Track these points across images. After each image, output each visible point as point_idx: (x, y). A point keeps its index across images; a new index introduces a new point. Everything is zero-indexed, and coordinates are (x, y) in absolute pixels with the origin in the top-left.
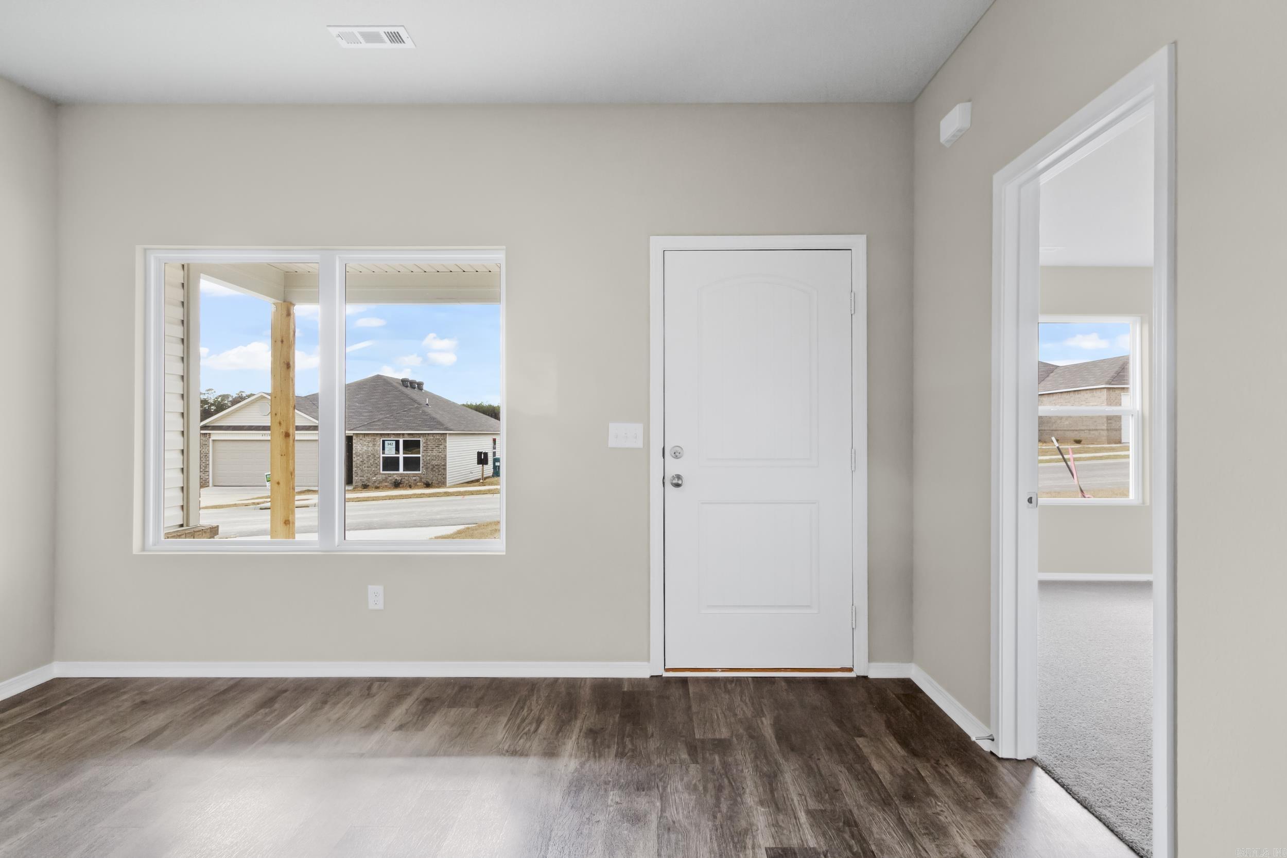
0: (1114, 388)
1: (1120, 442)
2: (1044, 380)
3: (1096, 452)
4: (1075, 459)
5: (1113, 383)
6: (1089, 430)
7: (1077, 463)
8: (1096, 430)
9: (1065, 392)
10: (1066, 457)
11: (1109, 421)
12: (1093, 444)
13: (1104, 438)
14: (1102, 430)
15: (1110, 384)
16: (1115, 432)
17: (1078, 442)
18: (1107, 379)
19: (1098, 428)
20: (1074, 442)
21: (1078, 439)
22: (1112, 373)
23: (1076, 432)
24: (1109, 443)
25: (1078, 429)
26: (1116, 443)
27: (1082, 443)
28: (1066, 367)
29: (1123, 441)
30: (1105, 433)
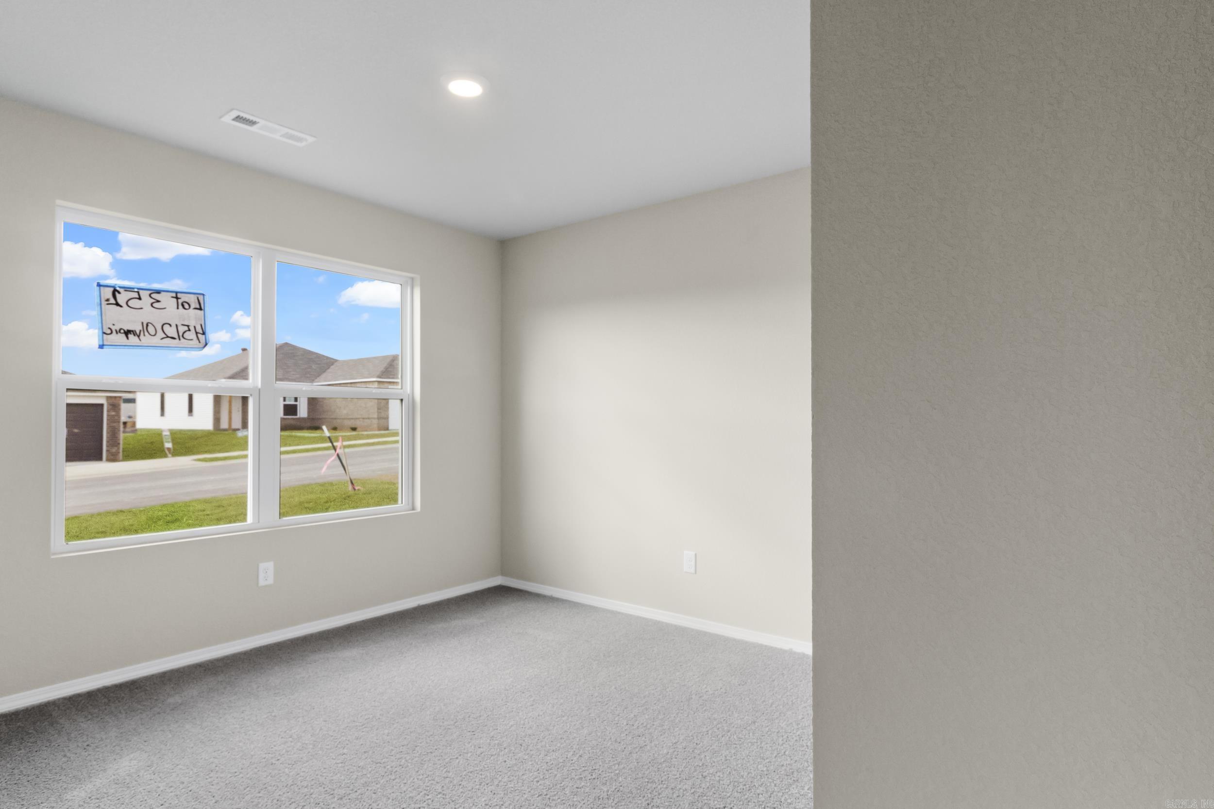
0: (384, 382)
1: (387, 429)
2: (325, 371)
3: (368, 439)
4: (345, 447)
5: (382, 377)
6: (364, 419)
7: (347, 450)
8: (369, 418)
9: (343, 384)
10: (335, 444)
11: (379, 411)
12: (366, 431)
13: (375, 426)
14: (374, 418)
15: (380, 378)
16: (383, 420)
17: (354, 429)
18: (378, 373)
19: (371, 416)
20: (350, 430)
21: (353, 426)
22: (382, 368)
23: (353, 421)
24: (379, 429)
25: (354, 417)
26: (385, 430)
27: (358, 430)
28: (344, 361)
29: (390, 428)
30: (375, 421)
